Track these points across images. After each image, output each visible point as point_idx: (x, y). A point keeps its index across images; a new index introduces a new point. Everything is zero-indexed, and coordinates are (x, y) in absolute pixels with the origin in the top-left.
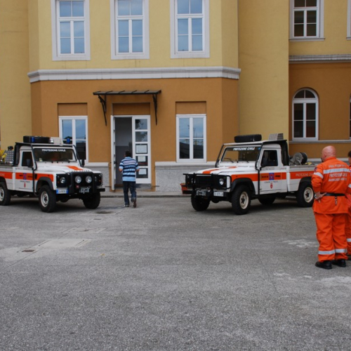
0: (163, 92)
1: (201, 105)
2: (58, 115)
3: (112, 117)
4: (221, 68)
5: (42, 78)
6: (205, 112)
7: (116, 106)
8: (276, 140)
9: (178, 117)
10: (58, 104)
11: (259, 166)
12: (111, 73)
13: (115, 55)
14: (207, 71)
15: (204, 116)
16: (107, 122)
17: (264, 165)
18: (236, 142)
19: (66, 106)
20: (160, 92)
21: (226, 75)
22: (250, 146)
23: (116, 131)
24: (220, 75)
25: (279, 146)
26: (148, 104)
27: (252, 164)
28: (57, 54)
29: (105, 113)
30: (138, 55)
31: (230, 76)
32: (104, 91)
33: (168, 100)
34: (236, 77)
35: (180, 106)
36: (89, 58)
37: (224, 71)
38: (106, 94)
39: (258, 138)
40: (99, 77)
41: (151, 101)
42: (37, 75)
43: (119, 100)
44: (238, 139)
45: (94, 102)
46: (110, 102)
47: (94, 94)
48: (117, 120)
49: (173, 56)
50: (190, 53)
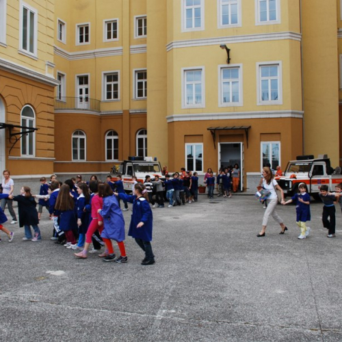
0: (252, 127)
1: (277, 136)
2: (185, 142)
3: (219, 144)
4: (290, 111)
5: (175, 120)
6: (280, 140)
7: (222, 137)
8: (322, 158)
9: (262, 143)
10: (185, 136)
11: (311, 175)
12: (218, 115)
13: (221, 104)
14: (281, 113)
15: (279, 143)
16: (216, 147)
17: (314, 174)
18: (298, 159)
19: (190, 137)
20: (250, 127)
21: (293, 116)
22: (306, 163)
23: (221, 152)
24: (290, 115)
25: (324, 163)
26: (242, 135)
27: (307, 174)
28: (184, 104)
29: (214, 141)
30: (236, 104)
31: (296, 116)
32: (214, 127)
33: (255, 132)
34: (301, 116)
35: (263, 136)
36: (204, 107)
37: (292, 113)
38: (215, 130)
39: (312, 157)
40: (211, 118)
41: (244, 133)
42: (172, 118)
43: (223, 133)
44: (299, 158)
45: (207, 134)
46: (217, 134)
47: (208, 129)
48: (221, 145)
49: (258, 104)
50: (270, 101)
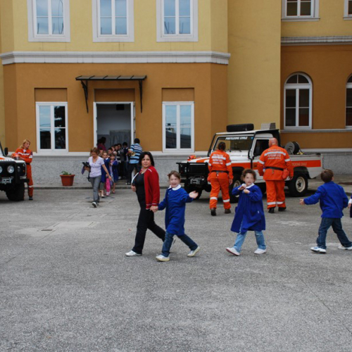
0: (149, 78)
1: (188, 92)
2: (36, 100)
3: (95, 104)
4: (210, 52)
5: (17, 60)
6: (193, 99)
7: (99, 93)
8: (268, 129)
9: (165, 104)
10: (35, 89)
11: (252, 155)
12: (93, 56)
13: (97, 37)
14: (195, 56)
15: (192, 104)
16: (89, 109)
17: (257, 153)
18: (228, 131)
19: (42, 92)
20: (146, 77)
21: (214, 61)
22: (242, 136)
23: (97, 118)
24: (209, 60)
25: (271, 136)
26: (132, 90)
27: (245, 153)
28: (33, 34)
29: (86, 99)
30: (122, 38)
31: (219, 61)
32: (87, 75)
33: (154, 85)
34: (226, 62)
35: (166, 93)
36: (68, 40)
37: (213, 56)
38: (86, 80)
39: (251, 127)
40: (80, 60)
41: (137, 87)
42: (12, 56)
43: (102, 86)
44: (230, 129)
45: (75, 87)
46: (91, 87)
47: (77, 79)
48: (97, 105)
49: (159, 39)
50: (177, 36)
